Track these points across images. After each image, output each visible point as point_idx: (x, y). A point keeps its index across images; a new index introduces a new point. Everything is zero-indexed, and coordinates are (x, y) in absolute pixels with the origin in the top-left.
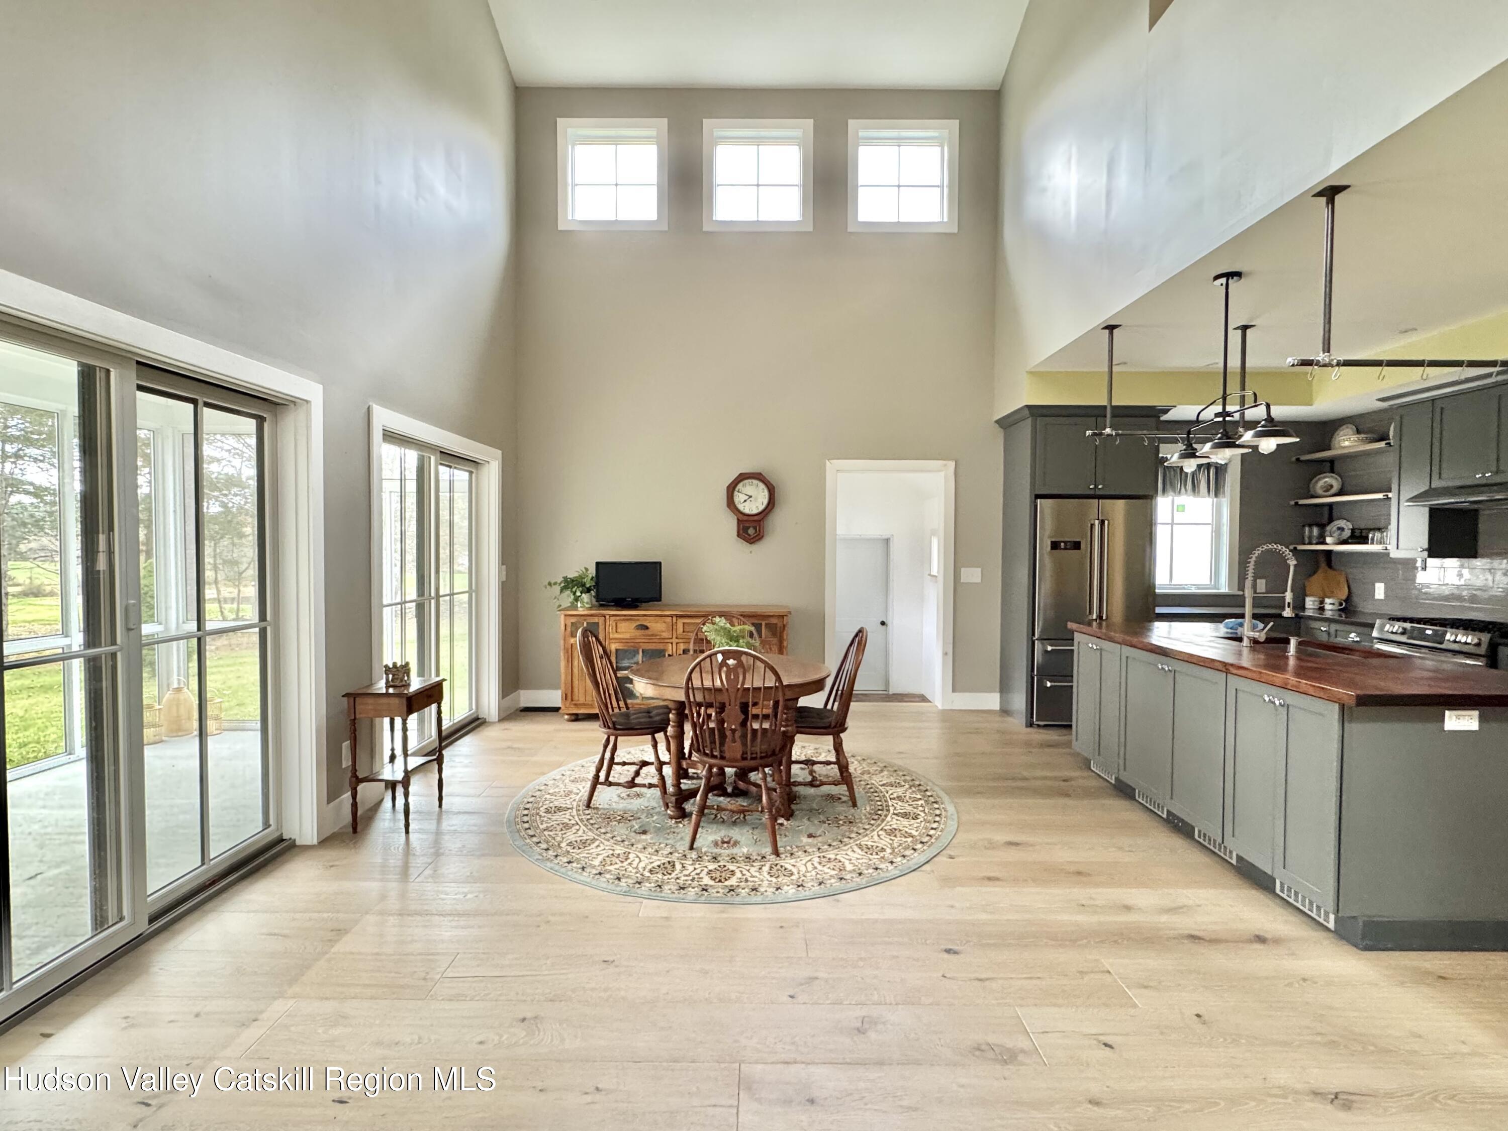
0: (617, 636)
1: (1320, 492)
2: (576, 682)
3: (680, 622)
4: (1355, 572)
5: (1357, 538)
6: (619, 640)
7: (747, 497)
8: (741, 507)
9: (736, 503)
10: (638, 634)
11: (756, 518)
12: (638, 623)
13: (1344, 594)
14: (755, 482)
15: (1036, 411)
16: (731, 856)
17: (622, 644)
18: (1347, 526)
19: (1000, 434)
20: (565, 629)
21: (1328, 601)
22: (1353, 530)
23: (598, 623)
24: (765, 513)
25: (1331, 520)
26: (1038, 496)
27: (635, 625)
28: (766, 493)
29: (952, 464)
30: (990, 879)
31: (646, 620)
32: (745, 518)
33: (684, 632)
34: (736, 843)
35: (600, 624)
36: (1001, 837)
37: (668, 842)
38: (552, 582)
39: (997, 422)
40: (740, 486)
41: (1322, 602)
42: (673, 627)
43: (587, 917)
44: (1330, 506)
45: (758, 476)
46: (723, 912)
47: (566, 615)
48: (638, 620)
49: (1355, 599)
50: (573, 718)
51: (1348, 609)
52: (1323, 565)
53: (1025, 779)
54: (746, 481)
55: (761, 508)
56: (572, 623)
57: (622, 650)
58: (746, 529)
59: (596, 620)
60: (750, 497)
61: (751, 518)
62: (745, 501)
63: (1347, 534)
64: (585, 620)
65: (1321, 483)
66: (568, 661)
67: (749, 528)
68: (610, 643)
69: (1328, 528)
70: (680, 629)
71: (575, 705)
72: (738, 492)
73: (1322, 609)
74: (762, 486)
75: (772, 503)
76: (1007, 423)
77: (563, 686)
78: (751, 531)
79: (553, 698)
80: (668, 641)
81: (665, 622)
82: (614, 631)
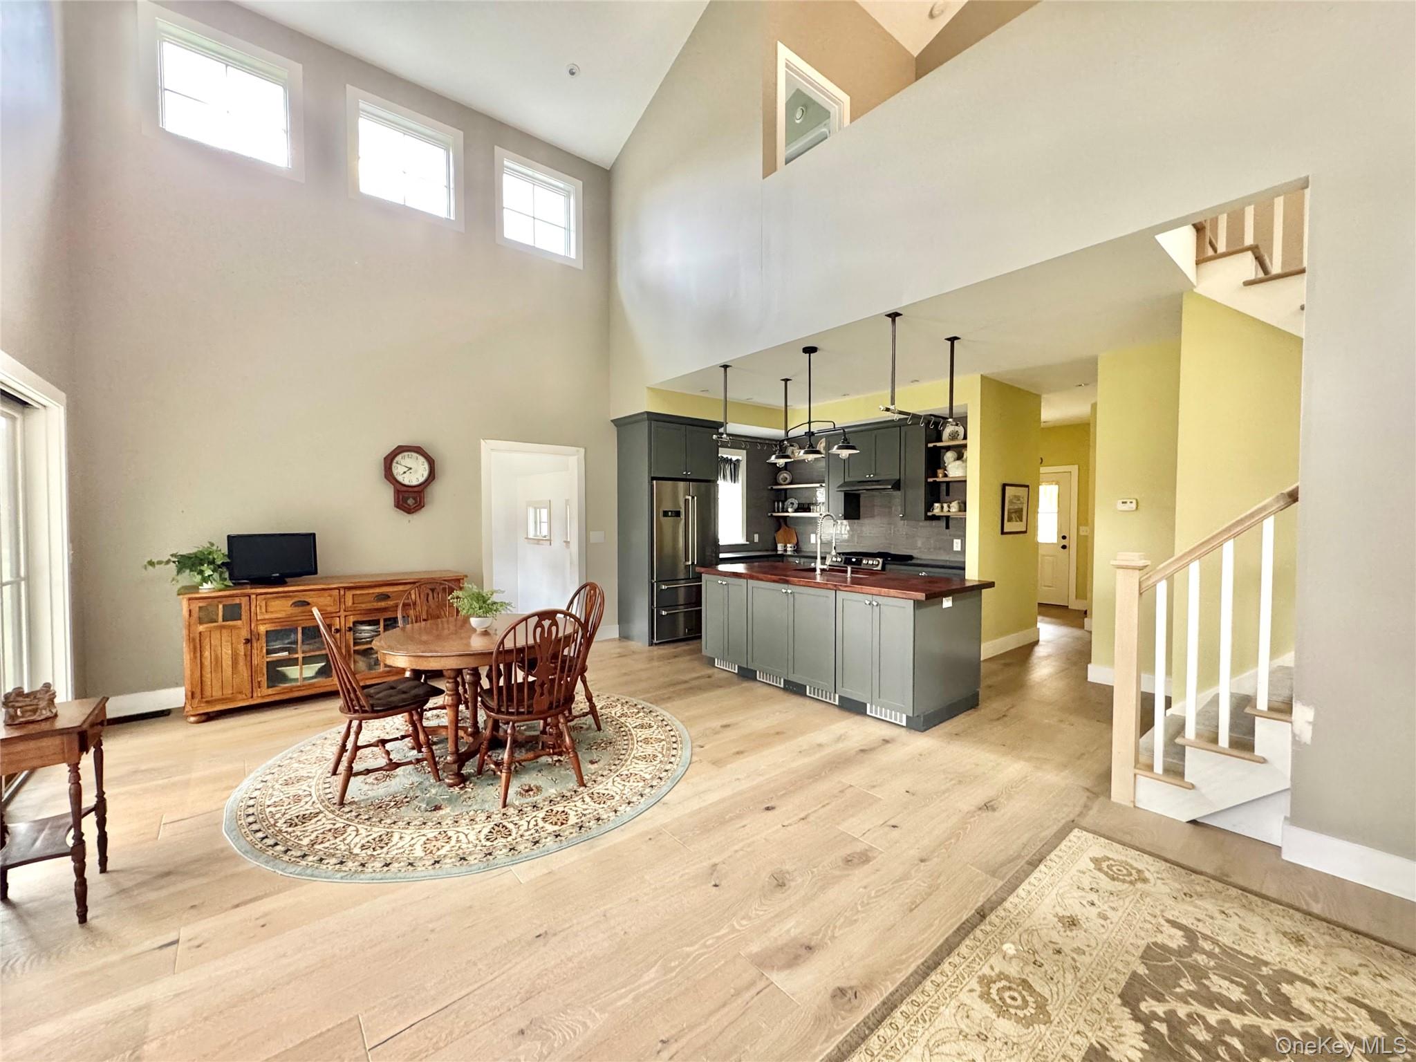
0: (267, 616)
1: (782, 482)
2: (207, 676)
3: (349, 594)
4: (800, 529)
5: (801, 508)
6: (271, 621)
7: (406, 469)
8: (400, 478)
9: (395, 474)
10: (293, 612)
11: (416, 489)
12: (296, 599)
13: (795, 541)
14: (415, 455)
15: (653, 417)
16: (549, 800)
17: (273, 625)
18: (796, 502)
19: (614, 430)
20: (190, 615)
21: (789, 545)
22: (799, 504)
23: (239, 605)
24: (423, 486)
25: (786, 499)
26: (653, 479)
27: (291, 602)
28: (426, 466)
29: (582, 450)
30: (738, 753)
31: (306, 595)
32: (405, 489)
33: (353, 603)
34: (539, 789)
35: (243, 605)
36: (717, 724)
37: (475, 807)
38: (155, 560)
39: (612, 421)
40: (399, 458)
41: (785, 546)
42: (341, 599)
43: (470, 907)
44: (786, 490)
45: (418, 450)
46: (592, 847)
47: (190, 599)
48: (295, 596)
49: (800, 543)
50: (203, 718)
51: (797, 549)
52: (783, 524)
53: (686, 682)
54: (406, 454)
55: (422, 480)
56: (200, 608)
57: (273, 631)
58: (405, 500)
59: (237, 601)
60: (410, 469)
61: (410, 489)
62: (405, 473)
63: (796, 506)
64: (220, 602)
65: (782, 476)
66: (195, 652)
67: (408, 498)
68: (257, 625)
69: (786, 503)
70: (349, 602)
71: (207, 702)
72: (397, 463)
73: (786, 551)
74: (421, 459)
75: (432, 476)
76: (620, 424)
77: (187, 682)
78: (411, 501)
79: (174, 697)
80: (334, 615)
81: (330, 596)
82: (264, 610)
